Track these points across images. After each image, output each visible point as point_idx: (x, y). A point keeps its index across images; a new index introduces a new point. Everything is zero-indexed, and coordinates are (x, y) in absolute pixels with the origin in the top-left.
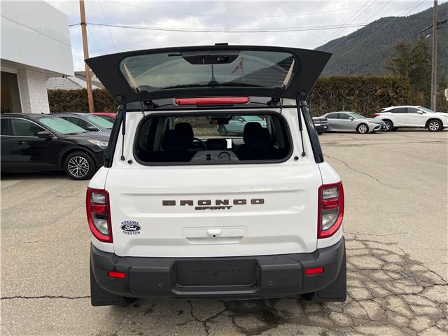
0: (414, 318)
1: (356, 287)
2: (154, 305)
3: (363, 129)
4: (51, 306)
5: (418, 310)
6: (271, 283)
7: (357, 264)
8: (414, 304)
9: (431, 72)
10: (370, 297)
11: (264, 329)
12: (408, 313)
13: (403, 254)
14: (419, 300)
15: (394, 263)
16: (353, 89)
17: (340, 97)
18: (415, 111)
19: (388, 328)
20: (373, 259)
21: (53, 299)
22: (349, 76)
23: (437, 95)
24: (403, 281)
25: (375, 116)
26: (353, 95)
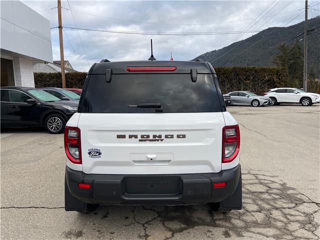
0: (289, 223)
1: (249, 203)
2: (108, 213)
3: (256, 103)
4: (36, 213)
5: (292, 218)
6: (189, 192)
7: (250, 189)
8: (289, 214)
9: (303, 66)
10: (259, 209)
11: (185, 229)
12: (285, 220)
13: (282, 183)
14: (293, 212)
15: (276, 189)
16: (249, 76)
17: (239, 81)
18: (292, 91)
19: (271, 229)
20: (261, 186)
21: (37, 209)
22: (246, 67)
23: (308, 81)
24: (282, 200)
25: (265, 94)
26: (249, 80)
